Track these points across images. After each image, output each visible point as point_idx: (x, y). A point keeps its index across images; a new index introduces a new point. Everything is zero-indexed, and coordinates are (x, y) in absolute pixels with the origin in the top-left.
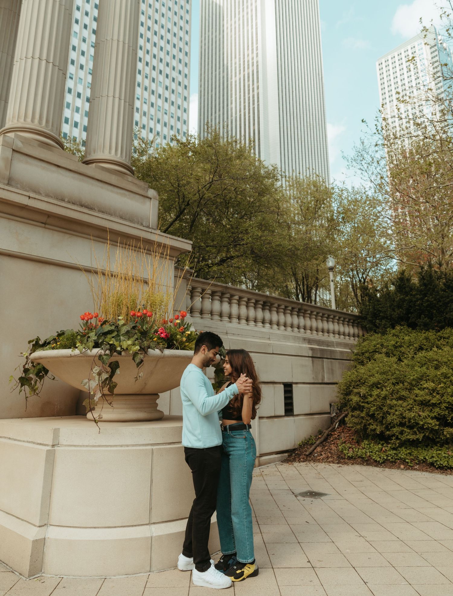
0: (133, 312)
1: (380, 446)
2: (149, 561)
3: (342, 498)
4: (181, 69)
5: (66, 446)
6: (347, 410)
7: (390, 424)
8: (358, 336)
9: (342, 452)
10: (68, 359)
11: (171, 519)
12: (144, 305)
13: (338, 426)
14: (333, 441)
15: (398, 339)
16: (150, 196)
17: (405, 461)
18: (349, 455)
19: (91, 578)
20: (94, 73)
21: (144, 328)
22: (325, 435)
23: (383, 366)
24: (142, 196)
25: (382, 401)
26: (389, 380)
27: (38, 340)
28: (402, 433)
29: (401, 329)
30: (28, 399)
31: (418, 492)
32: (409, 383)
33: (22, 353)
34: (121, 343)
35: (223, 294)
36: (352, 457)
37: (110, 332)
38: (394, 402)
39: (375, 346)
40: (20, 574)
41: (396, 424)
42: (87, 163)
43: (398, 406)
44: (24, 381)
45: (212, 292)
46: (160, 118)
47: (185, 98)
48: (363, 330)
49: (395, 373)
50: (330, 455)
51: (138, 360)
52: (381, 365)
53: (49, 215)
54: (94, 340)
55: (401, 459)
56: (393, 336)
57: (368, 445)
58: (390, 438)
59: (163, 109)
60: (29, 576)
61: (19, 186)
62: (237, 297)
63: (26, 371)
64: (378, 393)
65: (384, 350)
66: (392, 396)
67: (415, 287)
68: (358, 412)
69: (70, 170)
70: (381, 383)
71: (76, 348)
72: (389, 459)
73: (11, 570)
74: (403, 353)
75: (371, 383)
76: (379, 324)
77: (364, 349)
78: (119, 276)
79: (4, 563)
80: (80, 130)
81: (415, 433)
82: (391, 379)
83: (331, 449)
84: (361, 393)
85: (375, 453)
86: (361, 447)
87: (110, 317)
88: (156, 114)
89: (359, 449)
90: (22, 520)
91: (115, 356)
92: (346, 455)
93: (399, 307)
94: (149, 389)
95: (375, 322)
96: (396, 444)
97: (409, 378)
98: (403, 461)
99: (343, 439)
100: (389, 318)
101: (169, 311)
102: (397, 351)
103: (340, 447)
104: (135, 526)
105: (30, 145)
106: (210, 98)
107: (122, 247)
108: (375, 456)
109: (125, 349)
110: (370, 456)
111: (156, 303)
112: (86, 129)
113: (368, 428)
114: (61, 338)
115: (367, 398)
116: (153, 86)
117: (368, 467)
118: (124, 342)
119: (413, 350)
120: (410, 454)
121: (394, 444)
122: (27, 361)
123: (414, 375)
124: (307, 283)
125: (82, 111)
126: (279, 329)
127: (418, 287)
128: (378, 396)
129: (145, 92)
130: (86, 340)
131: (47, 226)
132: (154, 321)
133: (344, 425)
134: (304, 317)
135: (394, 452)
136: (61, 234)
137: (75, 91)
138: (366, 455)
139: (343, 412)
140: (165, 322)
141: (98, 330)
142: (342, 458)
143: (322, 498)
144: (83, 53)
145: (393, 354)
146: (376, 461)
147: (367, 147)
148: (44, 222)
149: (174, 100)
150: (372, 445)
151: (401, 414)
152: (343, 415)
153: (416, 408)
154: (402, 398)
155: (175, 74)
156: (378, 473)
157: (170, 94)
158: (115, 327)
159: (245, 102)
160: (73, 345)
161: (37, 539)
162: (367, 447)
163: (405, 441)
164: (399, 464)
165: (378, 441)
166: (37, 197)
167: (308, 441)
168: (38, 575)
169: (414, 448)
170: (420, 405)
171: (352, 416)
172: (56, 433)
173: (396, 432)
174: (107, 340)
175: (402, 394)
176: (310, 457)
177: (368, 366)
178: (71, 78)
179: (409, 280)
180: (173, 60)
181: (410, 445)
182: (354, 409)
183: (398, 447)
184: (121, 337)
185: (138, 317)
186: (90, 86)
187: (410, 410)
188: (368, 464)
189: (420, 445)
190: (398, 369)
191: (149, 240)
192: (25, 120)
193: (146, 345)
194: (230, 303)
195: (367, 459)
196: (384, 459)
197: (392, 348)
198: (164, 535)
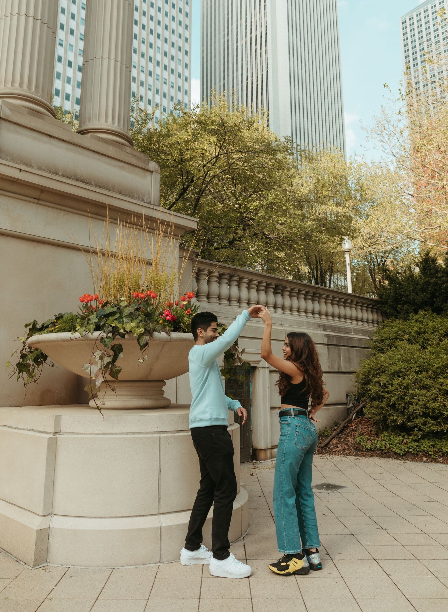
0: (136, 293)
1: (401, 438)
2: (159, 551)
3: (361, 491)
4: (181, 32)
5: (68, 433)
6: (365, 400)
7: (412, 414)
8: (378, 322)
9: (360, 443)
10: (68, 342)
11: (181, 509)
12: (147, 286)
13: (355, 417)
14: (350, 433)
15: (421, 325)
16: (151, 169)
17: (428, 454)
18: (367, 447)
19: (98, 568)
20: (86, 38)
21: (148, 310)
22: (341, 426)
23: (405, 353)
24: (143, 169)
25: (404, 390)
26: (411, 368)
27: (35, 323)
28: (425, 424)
29: (425, 315)
30: (27, 386)
31: (442, 485)
32: (433, 371)
33: (18, 338)
34: (124, 326)
35: (231, 276)
36: (370, 449)
37: (112, 314)
38: (417, 391)
39: (396, 333)
40: (26, 564)
41: (419, 415)
42: (82, 132)
43: (422, 395)
44: (22, 367)
45: (219, 275)
46: (159, 88)
47: (186, 65)
48: (382, 316)
49: (418, 361)
50: (346, 447)
51: (142, 342)
52: (402, 352)
53: (43, 190)
54: (95, 323)
55: (423, 451)
56: (416, 321)
57: (387, 436)
58: (412, 429)
59: (162, 77)
60: (35, 566)
61: (8, 158)
62: (246, 280)
63: (23, 356)
64: (399, 381)
65: (406, 337)
66: (415, 385)
67: (441, 268)
68: (377, 403)
69: (64, 141)
70: (402, 372)
71: (76, 331)
72: (411, 452)
73: (16, 559)
74: (427, 340)
75: (392, 371)
76: (401, 309)
77: (384, 335)
78: (120, 257)
79: (8, 552)
80: (72, 102)
81: (440, 424)
82: (414, 367)
83: (348, 441)
84: (381, 382)
85: (396, 445)
86: (380, 439)
87: (111, 299)
88: (154, 84)
89: (378, 441)
90: (25, 510)
91: (118, 339)
92: (364, 447)
93: (423, 290)
94: (155, 375)
95: (397, 307)
96: (418, 436)
97: (433, 366)
98: (426, 454)
99: (360, 430)
100: (412, 302)
101: (175, 293)
102: (420, 337)
103: (357, 439)
104: (144, 516)
105: (19, 112)
106: (213, 64)
107: (123, 225)
108: (396, 448)
109: (128, 331)
110: (389, 448)
111: (160, 283)
112: (78, 102)
113: (388, 419)
114: (59, 322)
115: (387, 387)
116: (151, 52)
117: (388, 459)
118: (128, 325)
119: (437, 337)
120: (433, 446)
121: (416, 435)
122: (24, 346)
123: (439, 363)
124: (321, 267)
125: (74, 81)
126: (292, 315)
127: (444, 269)
128: (400, 385)
129: (142, 59)
130: (86, 323)
131: (40, 202)
132: (159, 303)
133: (362, 416)
134: (319, 302)
135: (416, 444)
136: (55, 211)
137: (65, 59)
138: (385, 447)
139: (361, 403)
140: (170, 305)
141: (99, 312)
142: (360, 450)
143: (339, 490)
144: (73, 17)
145: (416, 341)
146: (396, 453)
147: (389, 115)
148: (37, 197)
149: (174, 68)
150: (392, 436)
151: (425, 404)
152: (361, 406)
153: (441, 398)
154: (426, 387)
155: (174, 38)
156: (399, 466)
157: (169, 61)
158: (117, 309)
159: (252, 69)
160: (73, 329)
161: (41, 528)
162: (387, 439)
163: (428, 432)
164: (422, 457)
165: (399, 432)
166: (29, 169)
167: (323, 433)
168: (44, 565)
169: (437, 440)
170: (445, 395)
171: (371, 407)
172: (58, 419)
173: (418, 423)
174: (108, 322)
175: (425, 383)
176: (325, 449)
177: (389, 354)
178: (61, 45)
179: (434, 261)
180: (172, 22)
181: (434, 437)
182: (373, 399)
183: (420, 439)
184: (124, 319)
185: (141, 298)
186: (82, 53)
187: (434, 400)
188: (387, 457)
189: (444, 437)
190: (421, 357)
191: (151, 217)
192: (12, 85)
193: (151, 327)
194: (239, 286)
195: (386, 451)
196: (405, 451)
197: (415, 335)
198: (174, 525)
